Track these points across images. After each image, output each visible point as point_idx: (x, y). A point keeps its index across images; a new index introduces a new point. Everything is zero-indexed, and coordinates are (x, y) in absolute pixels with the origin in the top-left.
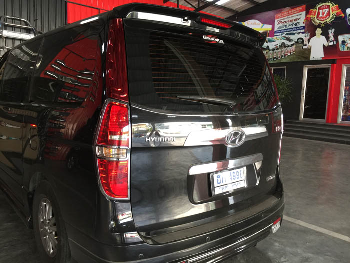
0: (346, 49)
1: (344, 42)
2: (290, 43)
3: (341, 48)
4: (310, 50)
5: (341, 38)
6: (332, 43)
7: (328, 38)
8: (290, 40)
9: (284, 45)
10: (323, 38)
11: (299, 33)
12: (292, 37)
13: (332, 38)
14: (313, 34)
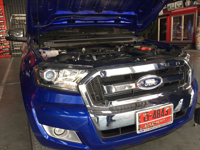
1: (169, 7)
3: (168, 10)
5: (168, 5)
6: (165, 8)
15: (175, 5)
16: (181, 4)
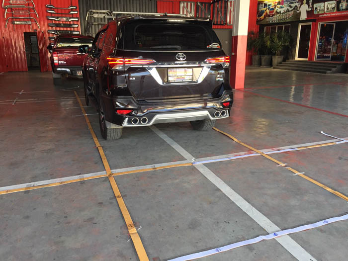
0: (317, 13)
1: (316, 8)
2: (291, 9)
3: (315, 13)
4: (300, 13)
5: (315, 6)
6: (310, 9)
7: (309, 6)
8: (291, 7)
9: (288, 11)
10: (307, 5)
11: (295, 3)
12: (292, 5)
13: (311, 6)
14: (302, 4)
15: (324, 6)
16: (333, 6)
